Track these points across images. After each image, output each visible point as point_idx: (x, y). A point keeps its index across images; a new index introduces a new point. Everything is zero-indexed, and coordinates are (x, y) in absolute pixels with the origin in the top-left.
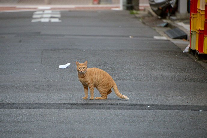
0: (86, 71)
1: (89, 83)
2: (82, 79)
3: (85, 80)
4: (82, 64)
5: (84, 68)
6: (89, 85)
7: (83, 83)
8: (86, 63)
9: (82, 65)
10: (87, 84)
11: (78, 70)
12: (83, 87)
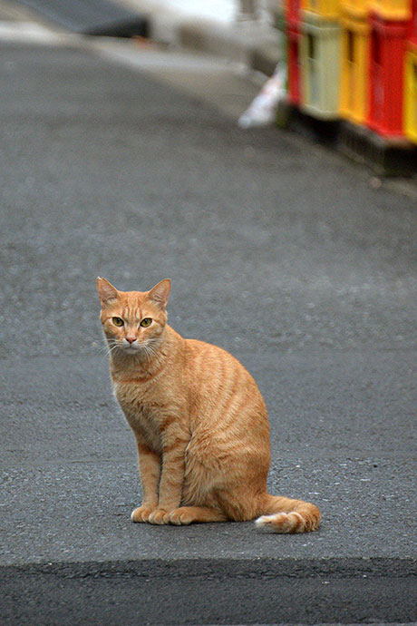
0: (161, 340)
1: (169, 421)
2: (137, 390)
3: (154, 397)
4: (133, 296)
5: (146, 322)
6: (171, 429)
7: (138, 416)
8: (160, 291)
9: (132, 302)
10: (159, 420)
11: (107, 333)
12: (132, 439)
